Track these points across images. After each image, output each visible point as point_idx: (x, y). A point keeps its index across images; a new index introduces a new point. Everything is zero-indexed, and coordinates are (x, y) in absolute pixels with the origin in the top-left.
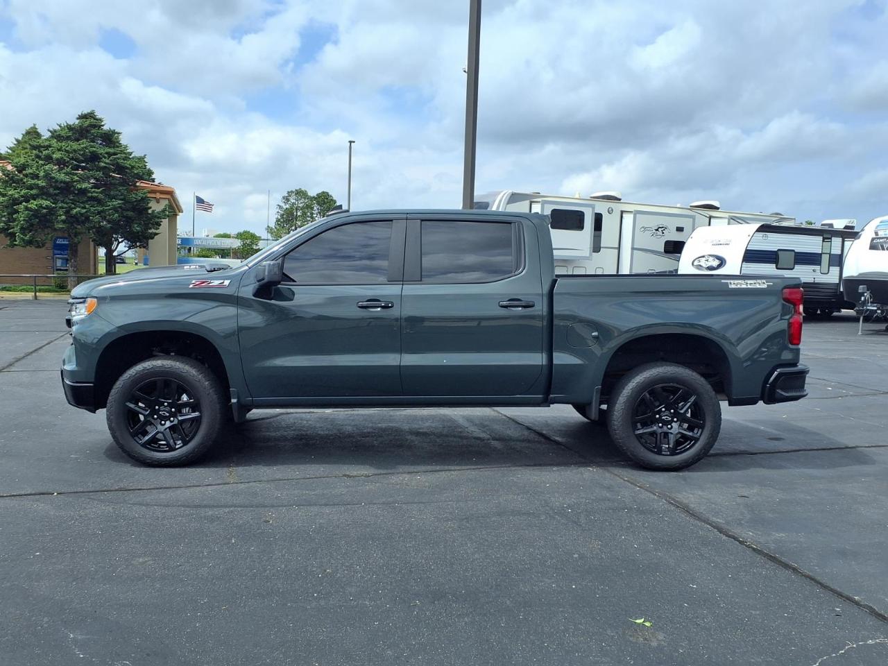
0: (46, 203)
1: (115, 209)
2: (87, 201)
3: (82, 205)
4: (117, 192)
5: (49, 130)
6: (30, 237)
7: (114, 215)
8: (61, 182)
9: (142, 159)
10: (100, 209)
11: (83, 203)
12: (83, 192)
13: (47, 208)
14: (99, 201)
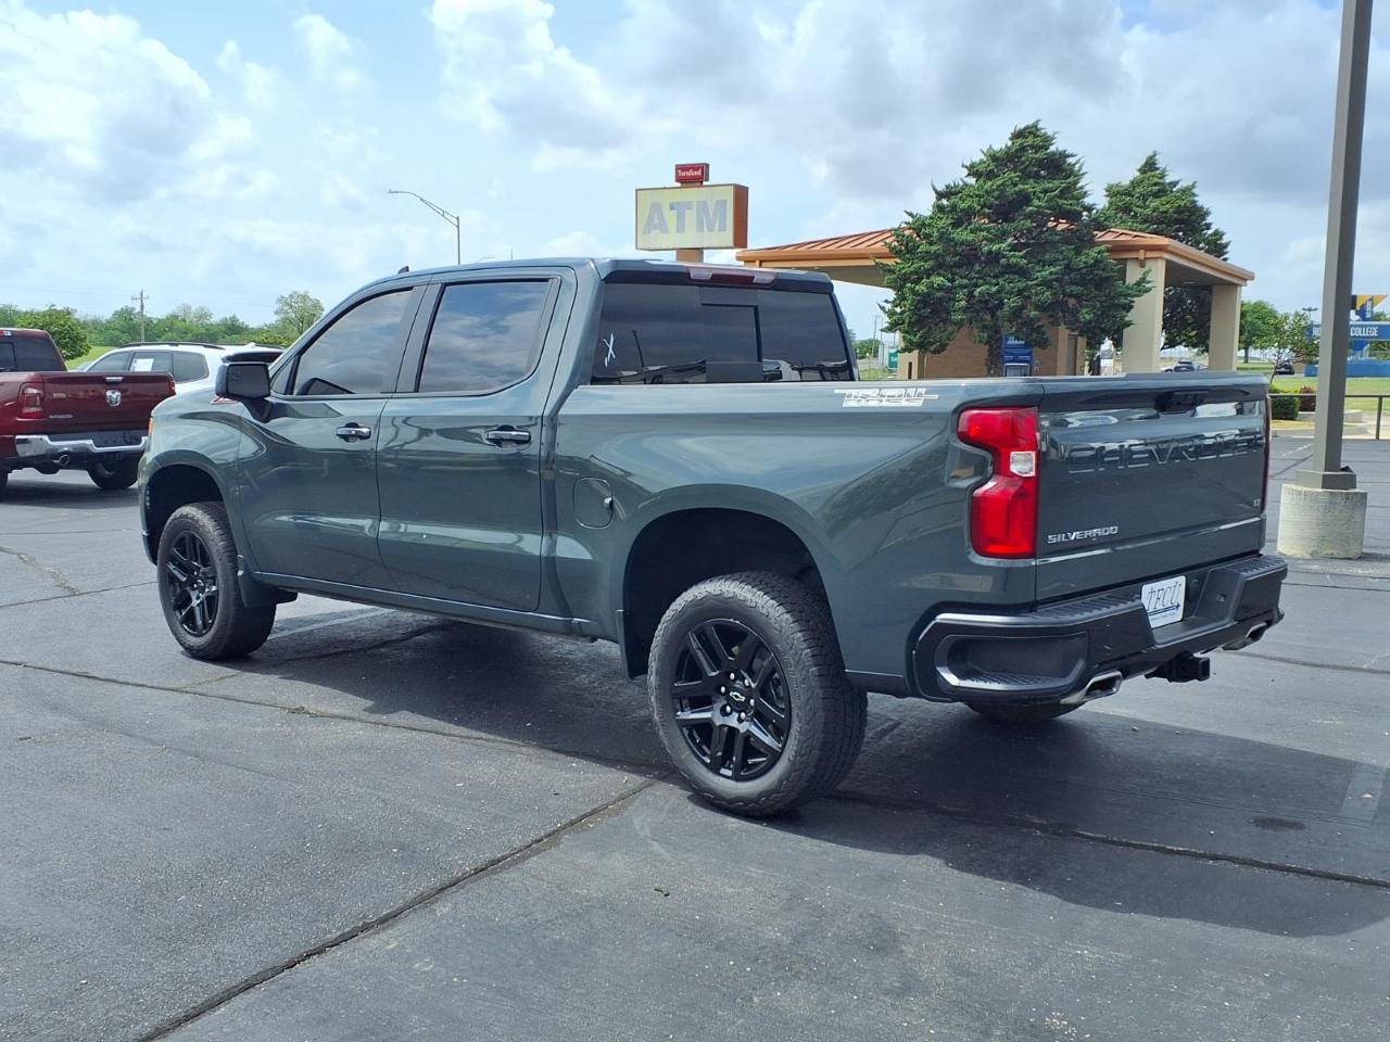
0: (938, 280)
1: (1047, 283)
2: (1002, 274)
3: (994, 281)
4: (1057, 256)
5: (963, 166)
6: (921, 337)
7: (1043, 293)
8: (962, 243)
9: (1188, 191)
10: (1021, 285)
11: (996, 277)
12: (994, 258)
13: (941, 288)
14: (1023, 273)
